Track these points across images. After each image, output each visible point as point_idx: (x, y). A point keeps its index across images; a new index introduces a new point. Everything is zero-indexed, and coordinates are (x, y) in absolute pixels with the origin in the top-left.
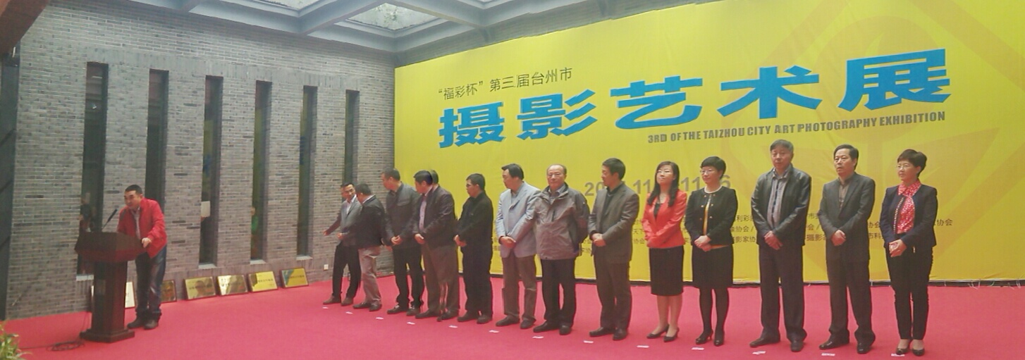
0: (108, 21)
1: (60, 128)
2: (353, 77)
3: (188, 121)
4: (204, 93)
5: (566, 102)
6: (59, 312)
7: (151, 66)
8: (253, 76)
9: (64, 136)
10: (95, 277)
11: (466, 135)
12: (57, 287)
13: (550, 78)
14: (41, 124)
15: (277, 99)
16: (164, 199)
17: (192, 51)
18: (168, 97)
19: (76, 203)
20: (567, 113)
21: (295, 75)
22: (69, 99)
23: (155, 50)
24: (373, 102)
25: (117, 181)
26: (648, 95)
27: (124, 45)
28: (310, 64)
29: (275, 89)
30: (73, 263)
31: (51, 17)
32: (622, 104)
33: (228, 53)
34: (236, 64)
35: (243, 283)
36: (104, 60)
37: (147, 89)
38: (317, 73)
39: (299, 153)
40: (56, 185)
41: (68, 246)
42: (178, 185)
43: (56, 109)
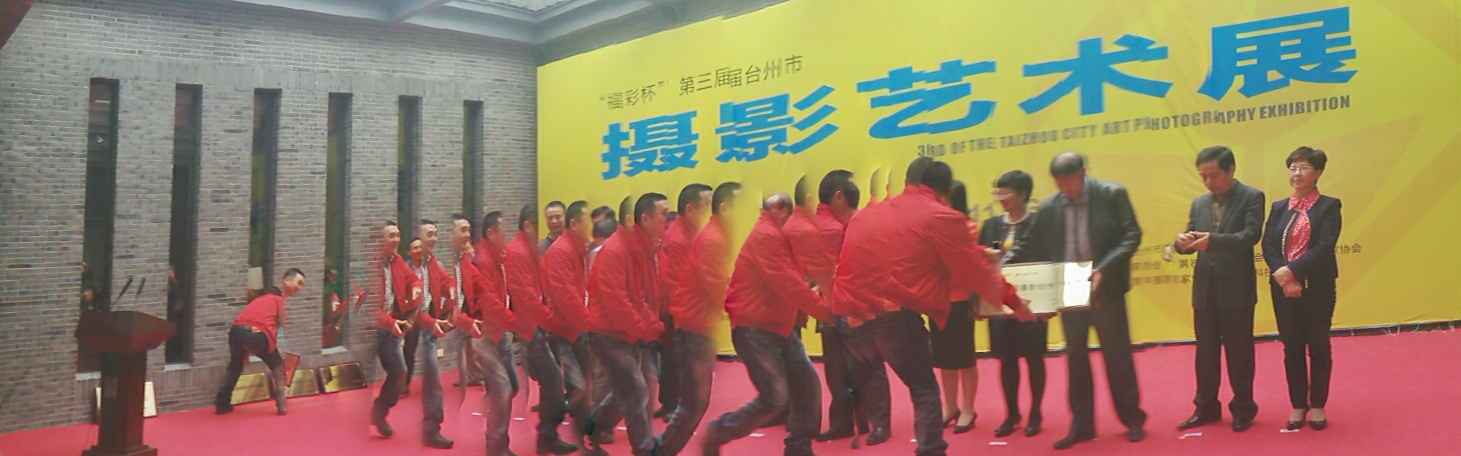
0: (119, 20)
1: (52, 170)
2: (471, 82)
3: (229, 154)
4: (251, 113)
5: (796, 106)
6: (52, 423)
7: (178, 79)
8: (325, 87)
9: (59, 182)
10: (103, 375)
11: (642, 160)
12: (51, 389)
13: (770, 73)
14: (28, 166)
15: (359, 118)
16: (195, 264)
17: (235, 55)
18: (201, 121)
19: (76, 274)
20: (796, 121)
21: (384, 81)
22: (65, 130)
23: (184, 56)
24: (503, 116)
25: (131, 242)
26: (917, 86)
27: (140, 52)
28: (408, 63)
29: (356, 104)
30: (72, 355)
31: (42, 18)
32: (876, 103)
33: (289, 54)
34: (300, 70)
35: (311, 380)
36: (113, 74)
37: (172, 113)
38: (422, 77)
39: (396, 193)
40: (48, 249)
41: (64, 333)
42: (216, 245)
43: (48, 145)
